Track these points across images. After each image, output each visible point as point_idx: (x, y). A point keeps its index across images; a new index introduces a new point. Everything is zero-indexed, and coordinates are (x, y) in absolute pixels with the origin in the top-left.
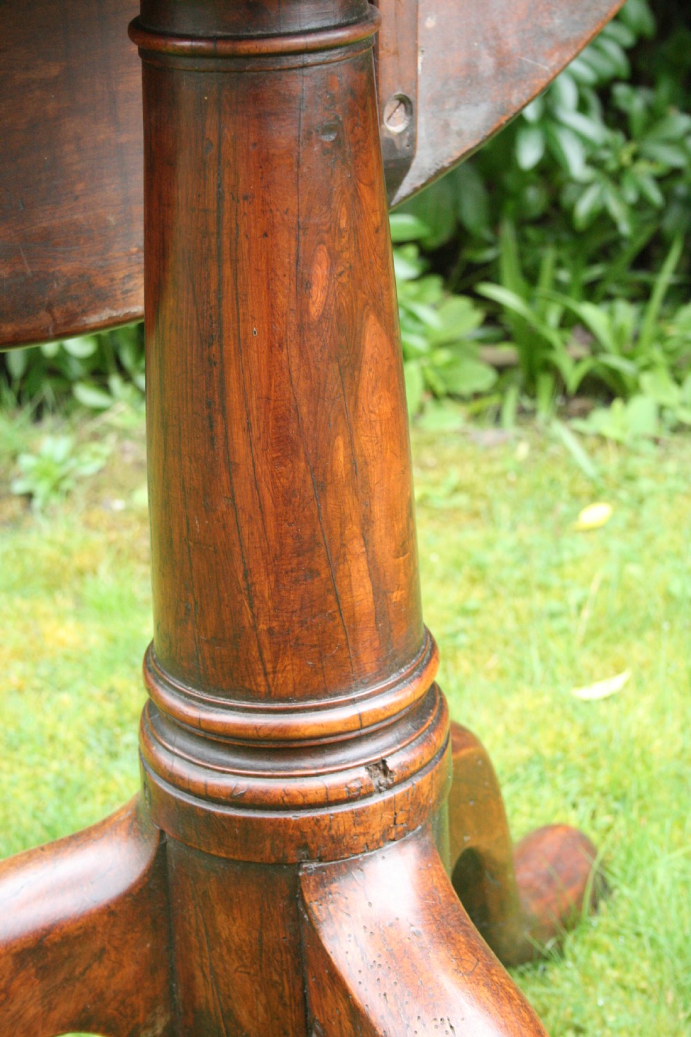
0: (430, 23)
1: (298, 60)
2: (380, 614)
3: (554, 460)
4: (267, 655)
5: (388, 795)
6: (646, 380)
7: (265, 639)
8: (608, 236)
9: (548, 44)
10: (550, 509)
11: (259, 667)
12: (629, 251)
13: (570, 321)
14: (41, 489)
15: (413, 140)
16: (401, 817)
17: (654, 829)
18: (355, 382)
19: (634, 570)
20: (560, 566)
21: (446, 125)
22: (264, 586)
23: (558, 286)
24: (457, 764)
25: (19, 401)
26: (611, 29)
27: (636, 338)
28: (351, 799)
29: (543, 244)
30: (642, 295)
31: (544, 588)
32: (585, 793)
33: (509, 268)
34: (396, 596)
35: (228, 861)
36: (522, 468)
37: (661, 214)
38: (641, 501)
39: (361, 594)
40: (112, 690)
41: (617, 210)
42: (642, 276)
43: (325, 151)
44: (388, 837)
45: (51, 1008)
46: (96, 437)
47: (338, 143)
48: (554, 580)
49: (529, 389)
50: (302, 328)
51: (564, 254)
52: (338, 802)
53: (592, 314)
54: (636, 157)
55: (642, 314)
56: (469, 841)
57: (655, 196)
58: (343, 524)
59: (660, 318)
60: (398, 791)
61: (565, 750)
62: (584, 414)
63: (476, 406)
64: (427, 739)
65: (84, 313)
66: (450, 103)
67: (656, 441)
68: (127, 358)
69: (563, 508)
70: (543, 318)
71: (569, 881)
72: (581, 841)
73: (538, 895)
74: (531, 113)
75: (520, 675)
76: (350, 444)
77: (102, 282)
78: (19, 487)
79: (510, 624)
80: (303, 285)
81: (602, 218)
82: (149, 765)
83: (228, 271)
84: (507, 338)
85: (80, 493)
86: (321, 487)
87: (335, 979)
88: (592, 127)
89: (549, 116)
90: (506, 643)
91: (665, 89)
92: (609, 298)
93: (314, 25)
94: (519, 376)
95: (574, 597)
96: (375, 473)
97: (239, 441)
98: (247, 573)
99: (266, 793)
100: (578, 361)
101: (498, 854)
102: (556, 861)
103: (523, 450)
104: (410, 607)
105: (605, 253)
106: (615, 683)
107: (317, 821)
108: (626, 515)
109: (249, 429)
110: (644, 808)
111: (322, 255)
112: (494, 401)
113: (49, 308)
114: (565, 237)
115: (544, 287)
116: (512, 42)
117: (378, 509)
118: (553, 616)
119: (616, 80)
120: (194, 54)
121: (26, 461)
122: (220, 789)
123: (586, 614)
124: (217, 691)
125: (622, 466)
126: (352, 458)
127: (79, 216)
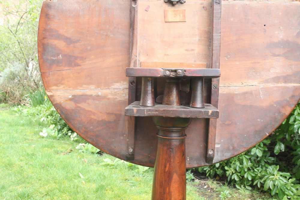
9: (242, 147)
15: (214, 155)
18: (171, 181)
47: (172, 151)
58: (167, 199)
76: (169, 189)
78: (220, 196)
86: (164, 193)
111: (168, 164)
126: (169, 191)
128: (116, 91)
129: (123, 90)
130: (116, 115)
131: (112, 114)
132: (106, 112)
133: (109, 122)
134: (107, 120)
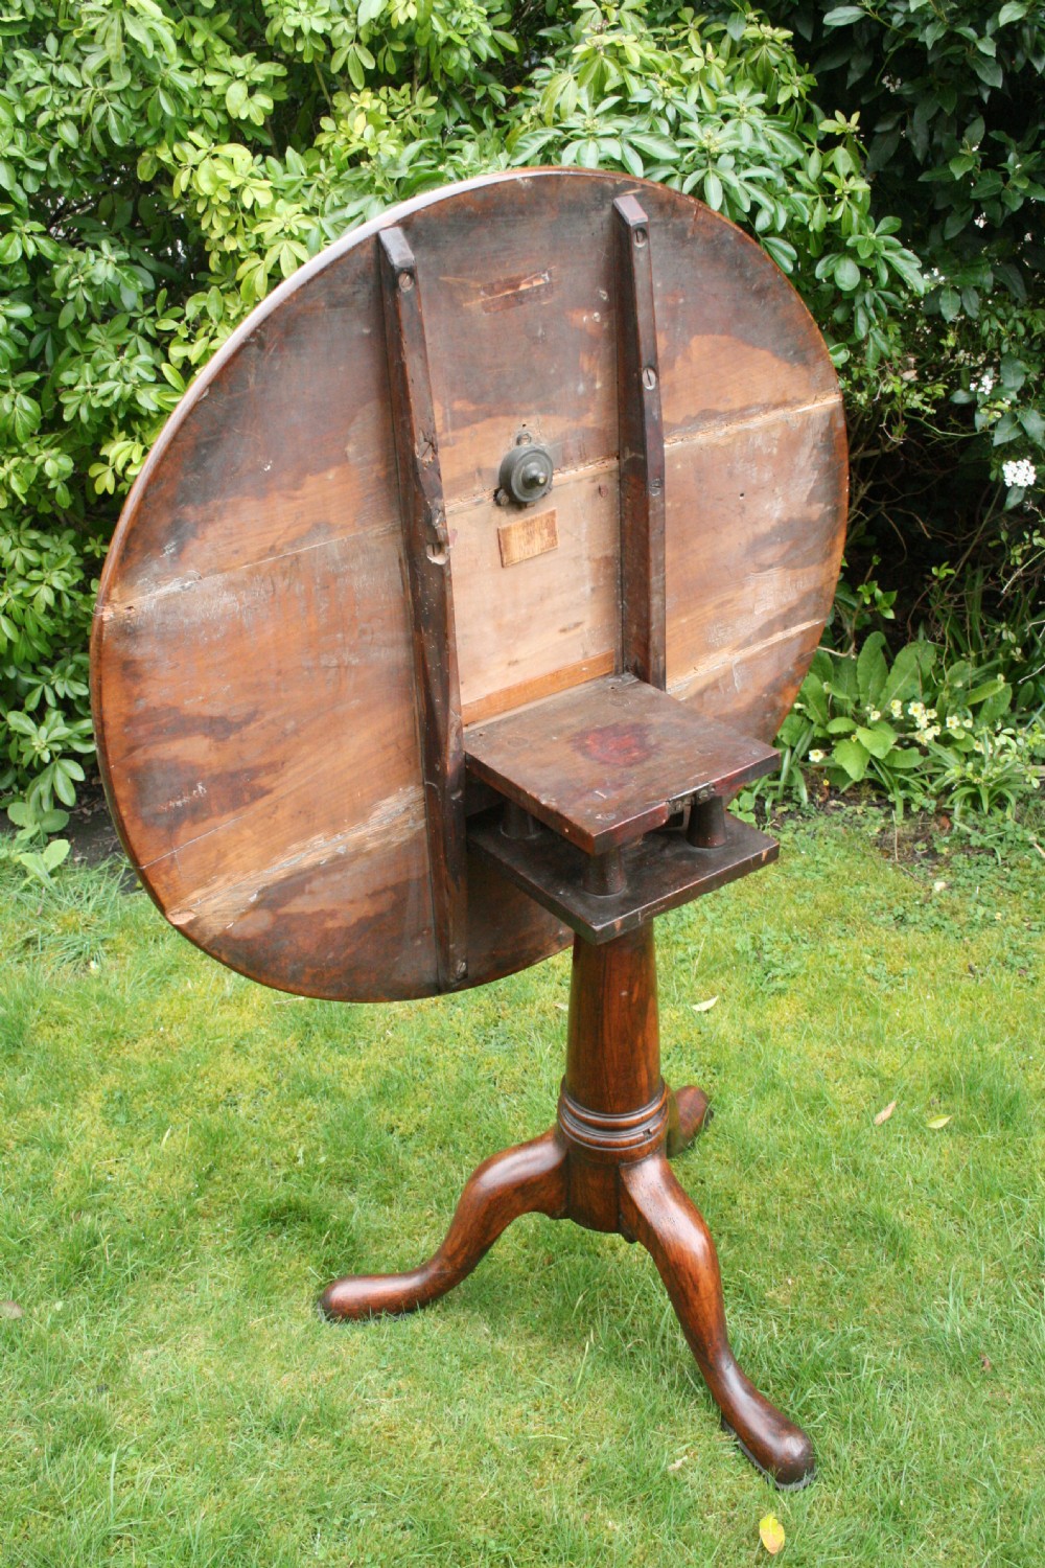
2: (649, 1084)
7: (612, 1094)
17: (732, 1083)
20: (683, 929)
22: (613, 1081)
31: (677, 943)
32: (700, 1065)
35: (594, 1163)
39: (644, 1080)
44: (650, 1153)
48: (681, 938)
60: (653, 1138)
61: (691, 1041)
71: (697, 1113)
72: (699, 1094)
73: (685, 1123)
75: (668, 996)
79: (661, 964)
95: (691, 950)
99: (609, 1143)
102: (691, 1105)
106: (712, 1002)
107: (628, 1150)
109: (610, 1035)
110: (726, 1072)
122: (593, 1140)
123: (697, 960)
129: (407, 809)
130: (394, 888)
131: (385, 890)
133: (379, 917)
134: (372, 914)
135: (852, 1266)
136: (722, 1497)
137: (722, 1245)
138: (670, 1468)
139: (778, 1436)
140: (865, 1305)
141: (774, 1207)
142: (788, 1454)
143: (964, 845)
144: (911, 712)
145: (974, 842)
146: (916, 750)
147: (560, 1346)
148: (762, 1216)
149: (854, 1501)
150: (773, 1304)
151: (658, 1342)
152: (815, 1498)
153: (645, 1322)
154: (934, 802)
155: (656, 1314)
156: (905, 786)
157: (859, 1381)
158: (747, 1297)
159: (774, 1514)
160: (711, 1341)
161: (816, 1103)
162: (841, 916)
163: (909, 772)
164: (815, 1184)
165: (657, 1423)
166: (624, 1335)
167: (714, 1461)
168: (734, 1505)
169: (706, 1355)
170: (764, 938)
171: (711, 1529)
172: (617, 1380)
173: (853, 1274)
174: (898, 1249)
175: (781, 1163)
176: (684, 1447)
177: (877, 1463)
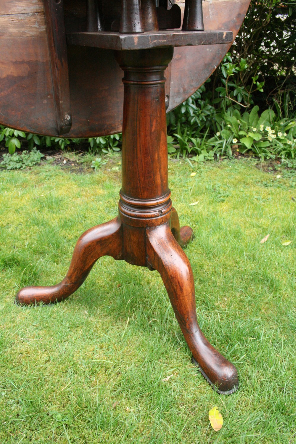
0: (172, 83)
1: (152, 86)
2: (162, 185)
3: (186, 164)
4: (142, 191)
5: (162, 216)
6: (202, 151)
7: (142, 188)
8: (196, 126)
9: (192, 88)
10: (185, 173)
11: (140, 193)
12: (200, 129)
13: (189, 141)
14: (96, 167)
15: (168, 103)
16: (164, 220)
17: (203, 227)
18: (159, 143)
19: (200, 184)
20: (187, 183)
21: (174, 101)
22: (142, 179)
23: (187, 134)
24: (173, 213)
25: (92, 152)
26: (199, 90)
27: (201, 144)
28: (155, 217)
29: (185, 127)
30: (202, 137)
31: (184, 186)
32: (191, 221)
33: (179, 131)
34: (165, 182)
35: (134, 227)
36: (181, 166)
37: (206, 122)
38: (201, 172)
39: (159, 181)
40: (109, 201)
41: (198, 121)
42: (202, 134)
43: (156, 102)
44: (162, 223)
45: (102, 251)
46: (105, 158)
47: (158, 101)
48: (186, 185)
49: (182, 152)
50: (151, 133)
51: (189, 129)
52: (153, 217)
53: (193, 140)
54: (202, 112)
55: (202, 140)
56: (173, 226)
57: (205, 119)
58: (156, 168)
59: (205, 141)
60: (163, 216)
61: (188, 214)
62: (191, 157)
63: (172, 155)
64: (168, 207)
65: (110, 131)
66: (175, 97)
67: (204, 162)
68: (111, 145)
69: (188, 173)
70: (185, 140)
71: (188, 235)
72: (190, 228)
73: (183, 237)
74: (184, 103)
75: (180, 201)
76: (158, 154)
77: (114, 126)
78: (92, 166)
79: (178, 192)
80: (151, 126)
81: (195, 123)
82: (120, 210)
83: (138, 123)
84: (178, 143)
85: (103, 167)
86: (153, 162)
87: (152, 247)
88: (194, 106)
89: (187, 104)
90: (178, 196)
91: (207, 101)
92: (196, 137)
93: (155, 80)
94: (180, 150)
95: (190, 188)
96: (162, 160)
97: (139, 153)
98: (139, 176)
99: (141, 215)
100: (190, 148)
101: (178, 229)
102: (186, 232)
103: (181, 163)
104: (167, 185)
105: (196, 129)
106: (196, 203)
107: (149, 220)
108: (199, 174)
109: (140, 151)
110: (201, 224)
111: (155, 120)
112: (176, 154)
113: (104, 130)
114: (189, 126)
115: (185, 135)
116: (186, 87)
117: (162, 166)
118: (186, 191)
119: (199, 99)
120: (134, 84)
121: (93, 162)
122: (133, 214)
123: (192, 191)
124: (133, 197)
125: (198, 166)
126: (158, 157)
127: (110, 114)
128: (22, 17)
129: (34, 14)
130: (29, 63)
131: (23, 62)
132: (12, 62)
133: (20, 78)
134: (16, 75)
135: (254, 293)
136: (190, 397)
137: (196, 283)
138: (164, 380)
139: (220, 366)
140: (260, 310)
141: (219, 270)
142: (225, 376)
143: (286, 167)
144: (266, 129)
145: (289, 166)
146: (268, 142)
147: (118, 321)
148: (215, 273)
149: (259, 402)
150: (218, 308)
151: (164, 321)
152: (239, 399)
153: (159, 312)
154: (275, 156)
155: (164, 309)
156: (265, 152)
157: (259, 342)
158: (207, 304)
159: (216, 407)
160: (188, 318)
161: (237, 235)
162: (244, 182)
163: (265, 148)
164: (237, 263)
165: (159, 358)
166: (149, 318)
167: (186, 378)
168: (196, 402)
169: (185, 325)
170: (217, 186)
171: (182, 415)
172: (142, 337)
173: (254, 297)
174: (274, 287)
175: (223, 254)
176: (172, 370)
177: (271, 382)
